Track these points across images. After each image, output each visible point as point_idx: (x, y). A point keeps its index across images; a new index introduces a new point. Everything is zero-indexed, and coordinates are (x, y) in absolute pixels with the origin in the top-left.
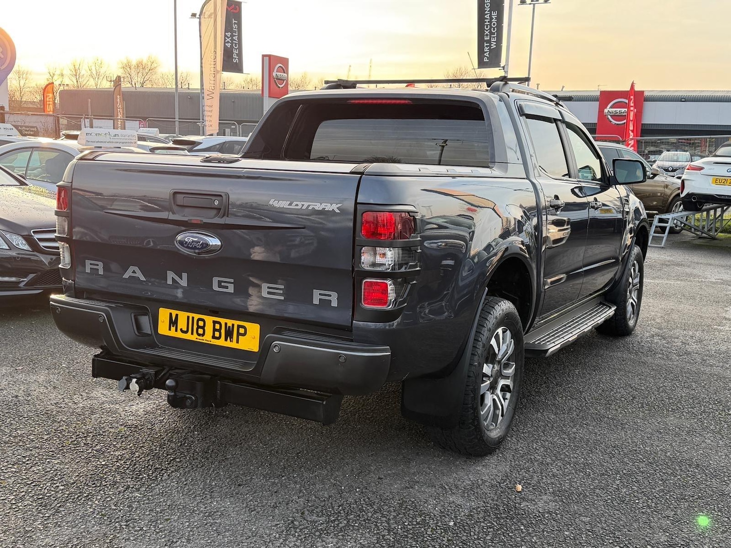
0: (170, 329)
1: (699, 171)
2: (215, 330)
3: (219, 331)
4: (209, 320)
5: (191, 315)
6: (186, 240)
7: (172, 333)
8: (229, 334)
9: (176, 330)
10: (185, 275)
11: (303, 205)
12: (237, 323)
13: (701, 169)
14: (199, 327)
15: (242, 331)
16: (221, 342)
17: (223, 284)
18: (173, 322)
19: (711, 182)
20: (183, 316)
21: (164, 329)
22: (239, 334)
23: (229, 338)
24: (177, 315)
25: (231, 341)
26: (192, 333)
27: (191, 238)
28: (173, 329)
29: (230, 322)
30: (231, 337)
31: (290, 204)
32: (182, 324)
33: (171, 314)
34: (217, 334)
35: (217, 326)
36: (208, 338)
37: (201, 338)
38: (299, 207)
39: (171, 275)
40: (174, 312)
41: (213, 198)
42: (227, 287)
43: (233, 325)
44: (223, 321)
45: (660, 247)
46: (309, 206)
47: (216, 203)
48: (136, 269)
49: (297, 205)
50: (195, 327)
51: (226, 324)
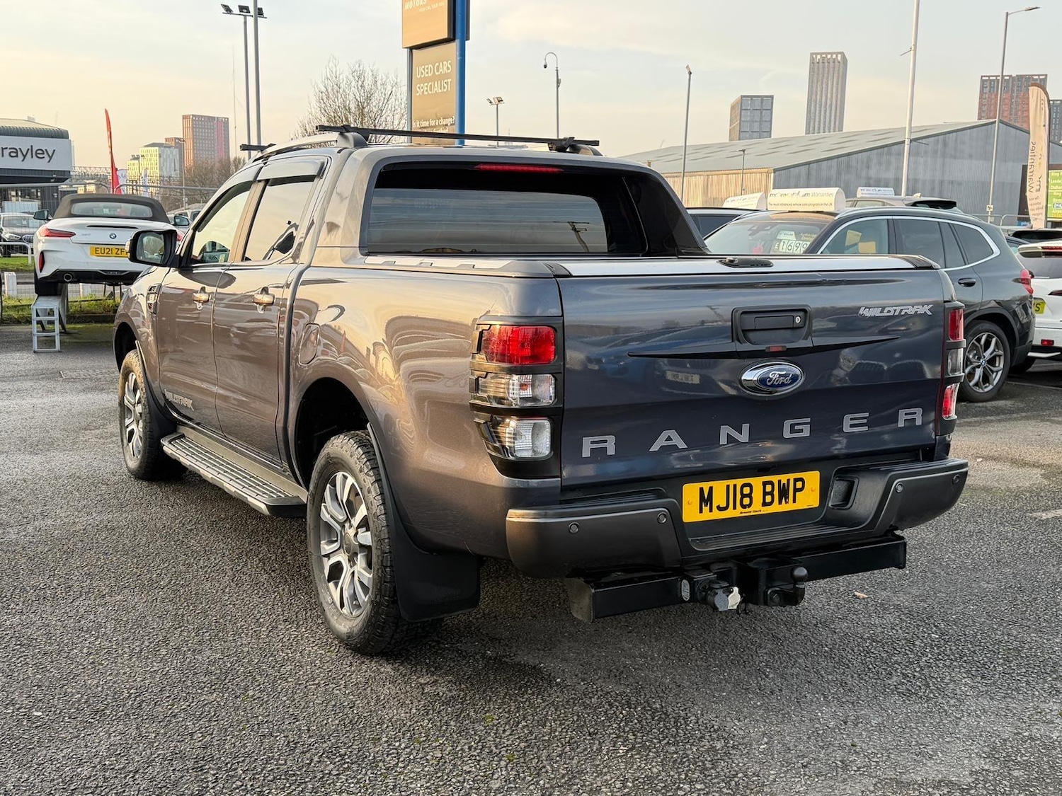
0: (701, 511)
1: (69, 238)
2: (765, 494)
3: (771, 493)
4: (757, 482)
5: (731, 482)
6: (771, 376)
7: (707, 515)
8: (784, 493)
9: (711, 510)
10: (746, 427)
11: (895, 310)
12: (792, 476)
13: (71, 235)
14: (743, 496)
15: (799, 485)
16: (776, 508)
17: (796, 427)
18: (706, 500)
19: (89, 252)
20: (719, 488)
21: (691, 513)
22: (796, 490)
23: (784, 500)
24: (711, 489)
25: (786, 502)
26: (735, 508)
27: (778, 373)
28: (706, 509)
29: (784, 478)
30: (787, 498)
31: (882, 312)
32: (719, 498)
33: (701, 490)
34: (768, 499)
35: (769, 488)
36: (757, 508)
37: (747, 510)
38: (891, 314)
39: (725, 431)
40: (706, 486)
41: (794, 314)
42: (801, 431)
43: (788, 480)
44: (775, 479)
45: (55, 352)
46: (901, 310)
47: (798, 320)
48: (673, 434)
49: (889, 311)
50: (739, 496)
51: (780, 481)
